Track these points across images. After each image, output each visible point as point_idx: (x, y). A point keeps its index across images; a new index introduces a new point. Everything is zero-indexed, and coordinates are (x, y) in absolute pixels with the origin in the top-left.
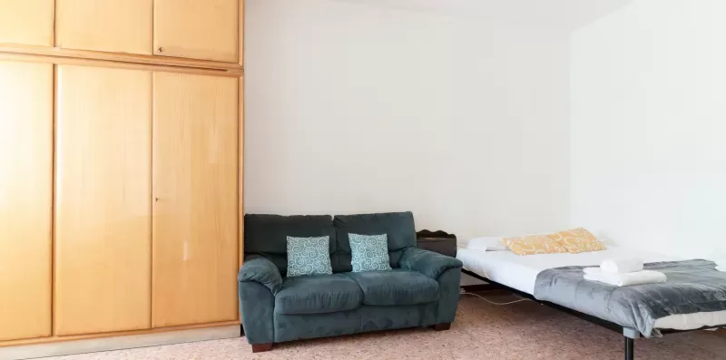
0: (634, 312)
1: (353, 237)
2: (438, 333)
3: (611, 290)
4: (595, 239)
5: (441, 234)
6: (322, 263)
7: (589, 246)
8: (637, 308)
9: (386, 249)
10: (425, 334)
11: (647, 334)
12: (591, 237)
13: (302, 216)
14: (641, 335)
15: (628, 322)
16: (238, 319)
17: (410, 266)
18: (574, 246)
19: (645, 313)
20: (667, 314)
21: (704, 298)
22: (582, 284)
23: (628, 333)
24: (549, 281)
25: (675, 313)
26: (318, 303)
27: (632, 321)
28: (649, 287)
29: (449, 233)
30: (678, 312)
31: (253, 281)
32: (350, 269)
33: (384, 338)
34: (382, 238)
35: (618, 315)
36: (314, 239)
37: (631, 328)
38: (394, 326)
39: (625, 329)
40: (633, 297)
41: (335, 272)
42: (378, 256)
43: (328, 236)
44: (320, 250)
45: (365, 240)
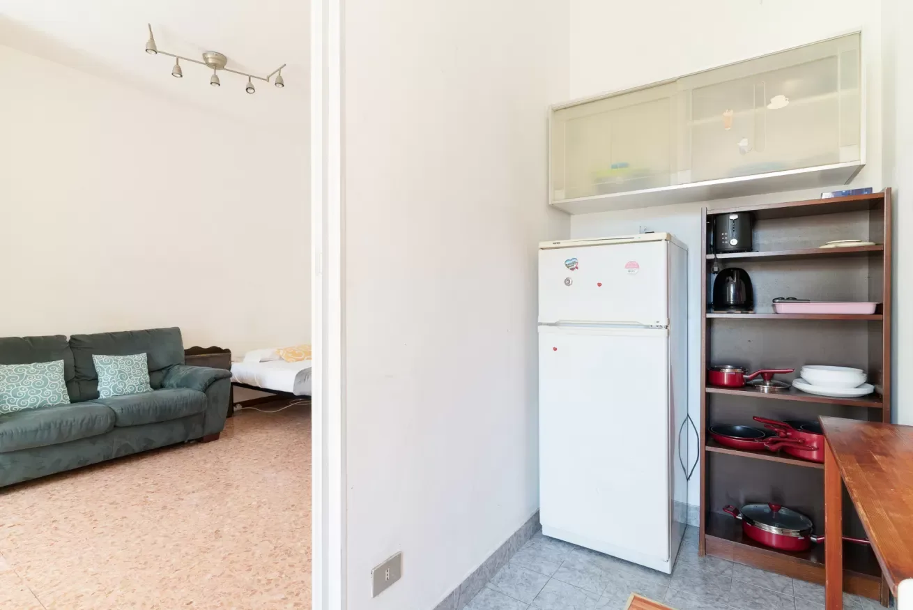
1: (100, 361)
2: (205, 445)
5: (214, 350)
6: (54, 393)
9: (145, 369)
10: (192, 448)
13: (18, 338)
17: (175, 385)
26: (54, 433)
29: (223, 348)
32: (97, 395)
34: (143, 356)
36: (39, 365)
41: (72, 401)
42: (134, 378)
43: (62, 360)
44: (50, 378)
45: (117, 361)
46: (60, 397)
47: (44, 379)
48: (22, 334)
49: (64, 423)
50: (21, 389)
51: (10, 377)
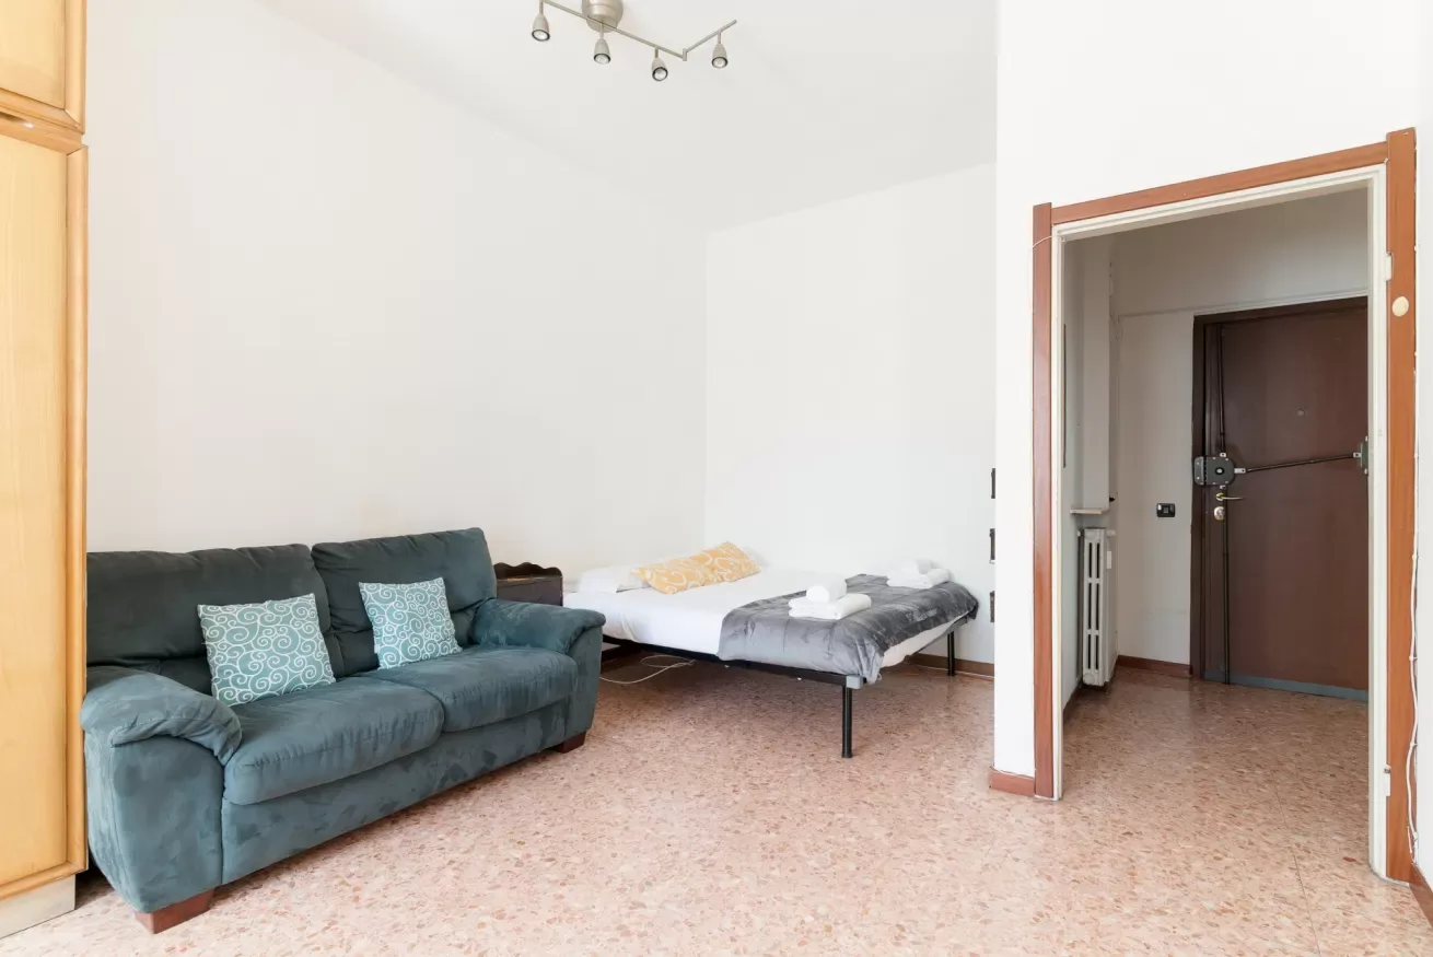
0: (861, 653)
1: (371, 592)
2: (569, 756)
3: (831, 626)
4: (748, 558)
5: (529, 570)
6: (311, 661)
7: (744, 569)
8: (863, 645)
9: (446, 609)
10: (549, 764)
12: (743, 555)
13: (231, 550)
14: (866, 682)
15: (853, 669)
16: (67, 861)
17: (502, 639)
19: (872, 649)
20: (888, 645)
21: (907, 619)
22: (791, 625)
23: (851, 683)
24: (744, 627)
26: (349, 754)
29: (545, 566)
31: (165, 735)
32: (374, 663)
33: (477, 793)
34: (437, 585)
35: (840, 661)
36: (277, 604)
37: (853, 675)
38: (499, 763)
39: (848, 678)
40: (856, 632)
41: (339, 675)
42: (434, 627)
43: (312, 595)
44: (300, 631)
45: (402, 594)
46: (319, 669)
47: (291, 633)
48: (234, 543)
49: (365, 735)
50: (255, 655)
51: (233, 632)
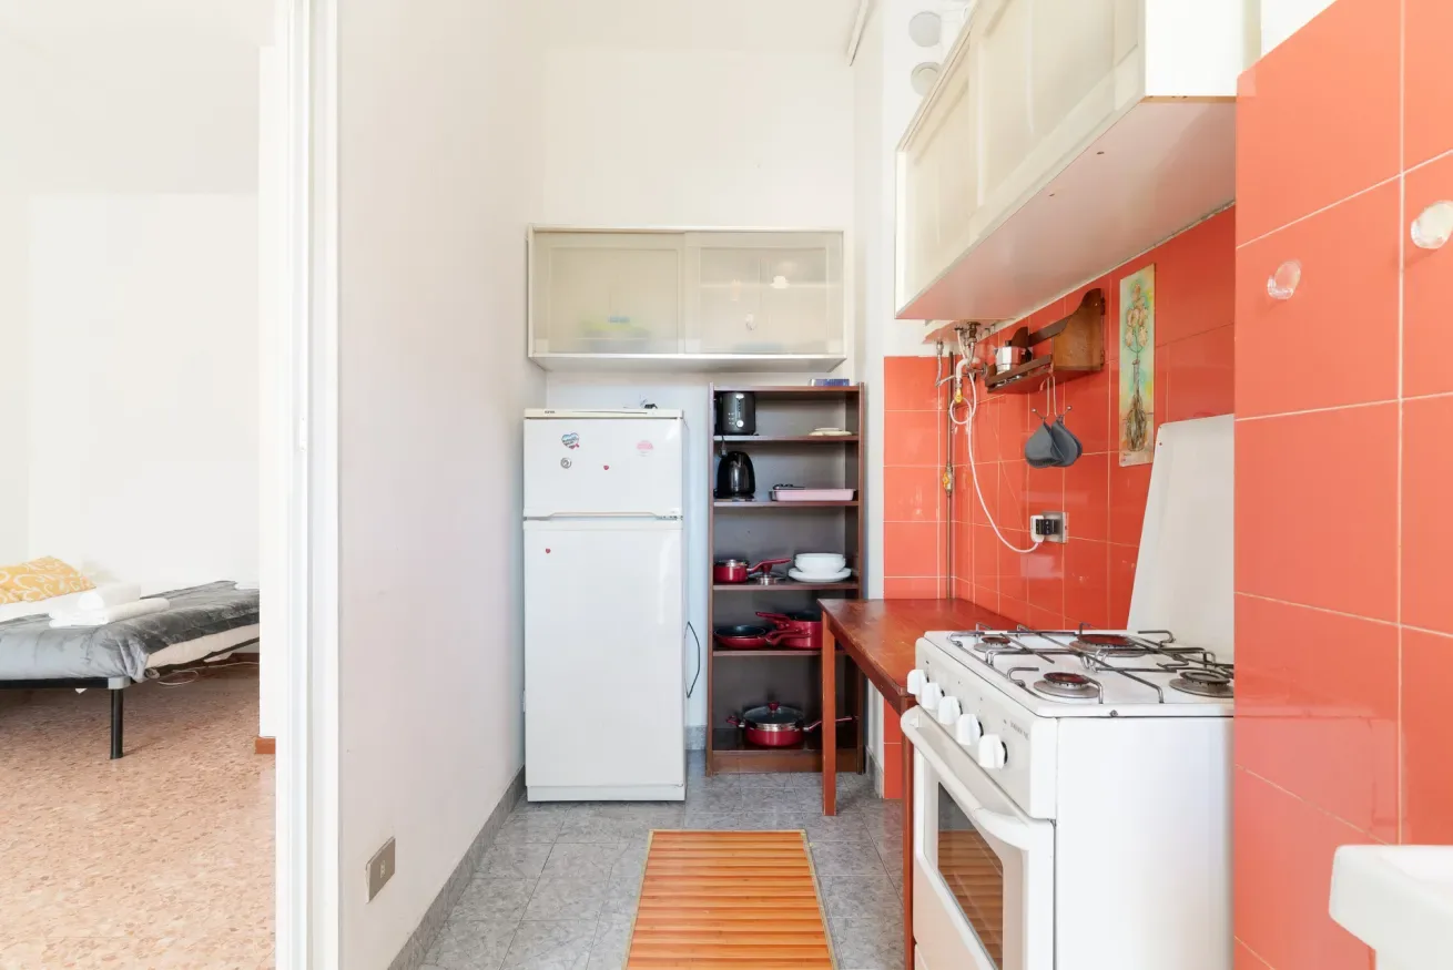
0: (123, 653)
3: (91, 633)
4: (76, 573)
11: (139, 677)
12: (68, 570)
14: (133, 681)
15: (116, 670)
18: (35, 589)
19: (137, 650)
20: (165, 645)
21: (210, 618)
22: (47, 635)
23: (115, 684)
25: (175, 642)
27: (119, 665)
28: (145, 618)
30: (177, 641)
35: (100, 663)
37: (117, 676)
39: (110, 680)
40: (122, 634)
